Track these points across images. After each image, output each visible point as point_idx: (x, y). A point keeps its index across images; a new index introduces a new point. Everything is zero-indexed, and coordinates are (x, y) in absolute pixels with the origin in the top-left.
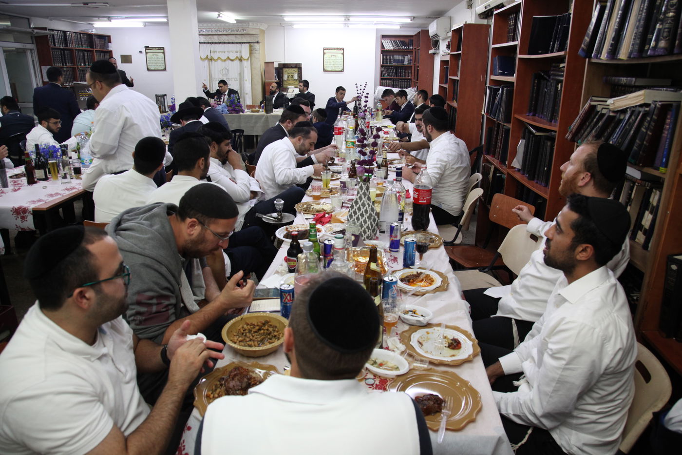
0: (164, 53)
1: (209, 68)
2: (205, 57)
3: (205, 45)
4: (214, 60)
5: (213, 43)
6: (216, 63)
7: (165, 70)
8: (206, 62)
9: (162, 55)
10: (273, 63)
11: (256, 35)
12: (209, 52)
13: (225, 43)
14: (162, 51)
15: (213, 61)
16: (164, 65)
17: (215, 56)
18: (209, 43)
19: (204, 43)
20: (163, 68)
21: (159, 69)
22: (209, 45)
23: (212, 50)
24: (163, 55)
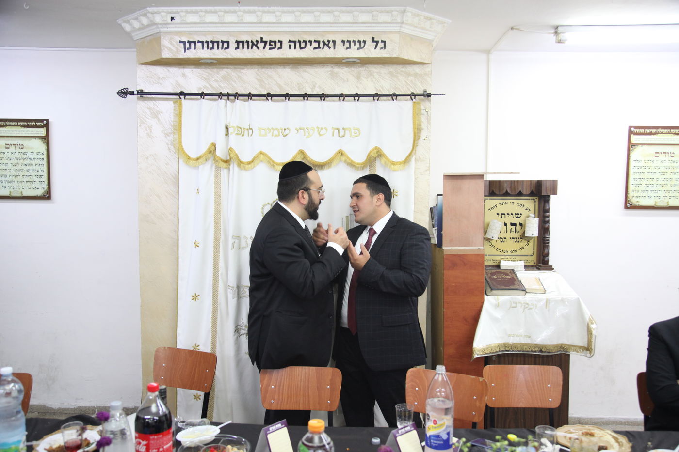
0: (46, 139)
1: (218, 195)
2: (204, 149)
3: (206, 102)
4: (240, 163)
5: (237, 95)
6: (245, 174)
7: (47, 196)
8: (207, 170)
9: (41, 146)
10: (483, 175)
11: (416, 69)
12: (224, 131)
13: (287, 96)
14: (42, 132)
15: (234, 167)
16: (45, 179)
17: (245, 150)
18: (220, 95)
19: (202, 95)
20: (40, 192)
21: (27, 193)
22: (222, 102)
23: (233, 124)
24: (43, 148)
